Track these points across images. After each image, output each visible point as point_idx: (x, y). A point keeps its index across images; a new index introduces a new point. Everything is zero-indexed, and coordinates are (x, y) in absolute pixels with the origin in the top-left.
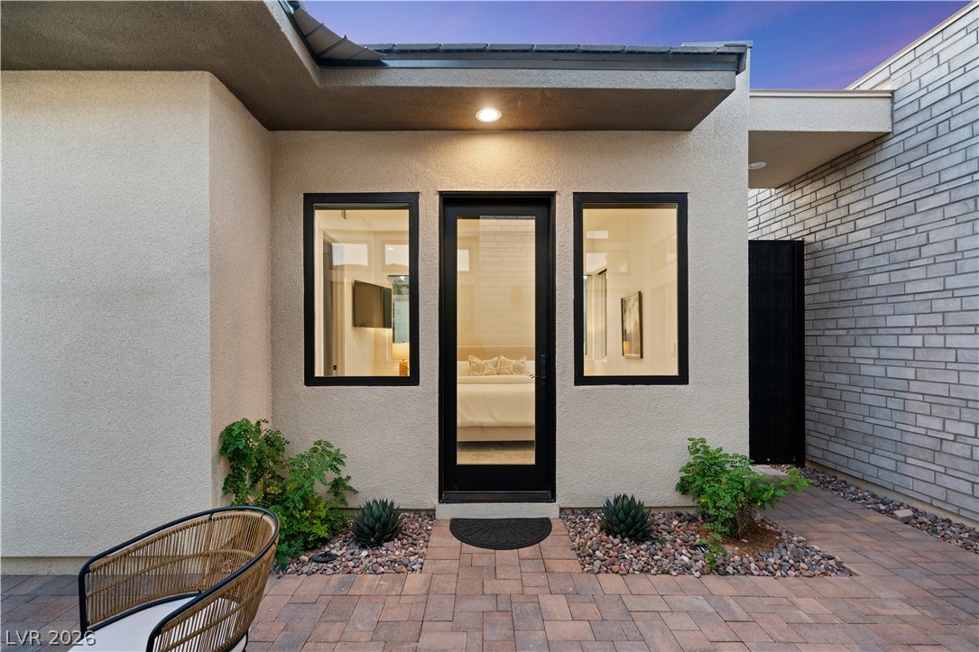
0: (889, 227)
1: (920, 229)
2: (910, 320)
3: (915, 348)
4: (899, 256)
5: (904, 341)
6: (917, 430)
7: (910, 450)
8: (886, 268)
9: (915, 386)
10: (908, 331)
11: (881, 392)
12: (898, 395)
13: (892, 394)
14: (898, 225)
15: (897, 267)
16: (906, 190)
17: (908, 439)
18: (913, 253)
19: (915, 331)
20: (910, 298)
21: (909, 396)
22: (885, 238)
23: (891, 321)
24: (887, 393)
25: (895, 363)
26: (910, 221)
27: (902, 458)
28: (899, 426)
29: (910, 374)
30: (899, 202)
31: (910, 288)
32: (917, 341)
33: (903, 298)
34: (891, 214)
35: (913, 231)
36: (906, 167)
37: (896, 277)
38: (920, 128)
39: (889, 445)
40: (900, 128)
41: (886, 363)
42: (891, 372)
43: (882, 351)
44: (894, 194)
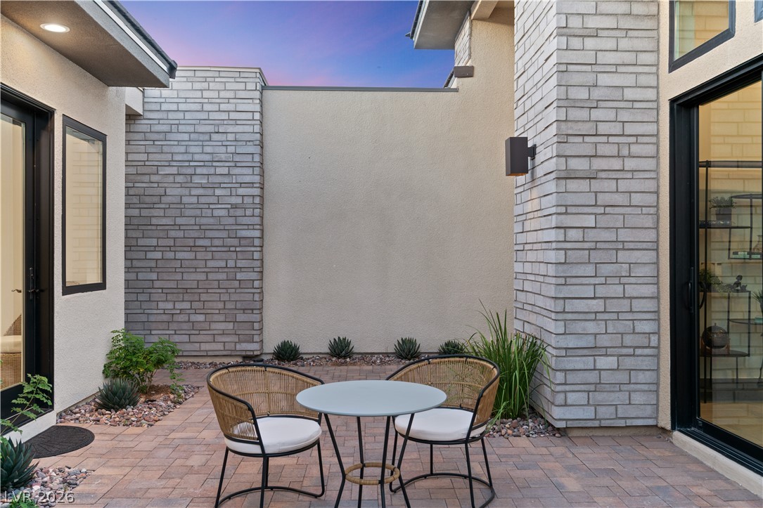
0: (139, 178)
1: (160, 185)
2: (154, 242)
3: (157, 260)
4: (147, 199)
5: (150, 255)
6: (158, 312)
7: (154, 326)
8: (138, 206)
9: (157, 284)
10: (152, 249)
11: (133, 290)
12: (145, 291)
13: (141, 291)
14: (146, 178)
15: (145, 206)
16: (151, 157)
17: (152, 318)
18: (156, 199)
19: (157, 249)
20: (154, 228)
21: (153, 291)
22: (137, 185)
23: (141, 242)
24: (138, 291)
25: (144, 270)
26: (154, 178)
27: (149, 332)
28: (146, 311)
29: (154, 276)
30: (147, 163)
31: (154, 221)
32: (158, 255)
33: (150, 227)
34: (141, 170)
35: (156, 185)
36: (152, 143)
37: (144, 213)
38: (161, 122)
39: (139, 326)
40: (148, 115)
41: (137, 270)
42: (141, 276)
43: (134, 262)
44: (144, 157)
